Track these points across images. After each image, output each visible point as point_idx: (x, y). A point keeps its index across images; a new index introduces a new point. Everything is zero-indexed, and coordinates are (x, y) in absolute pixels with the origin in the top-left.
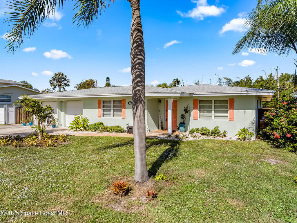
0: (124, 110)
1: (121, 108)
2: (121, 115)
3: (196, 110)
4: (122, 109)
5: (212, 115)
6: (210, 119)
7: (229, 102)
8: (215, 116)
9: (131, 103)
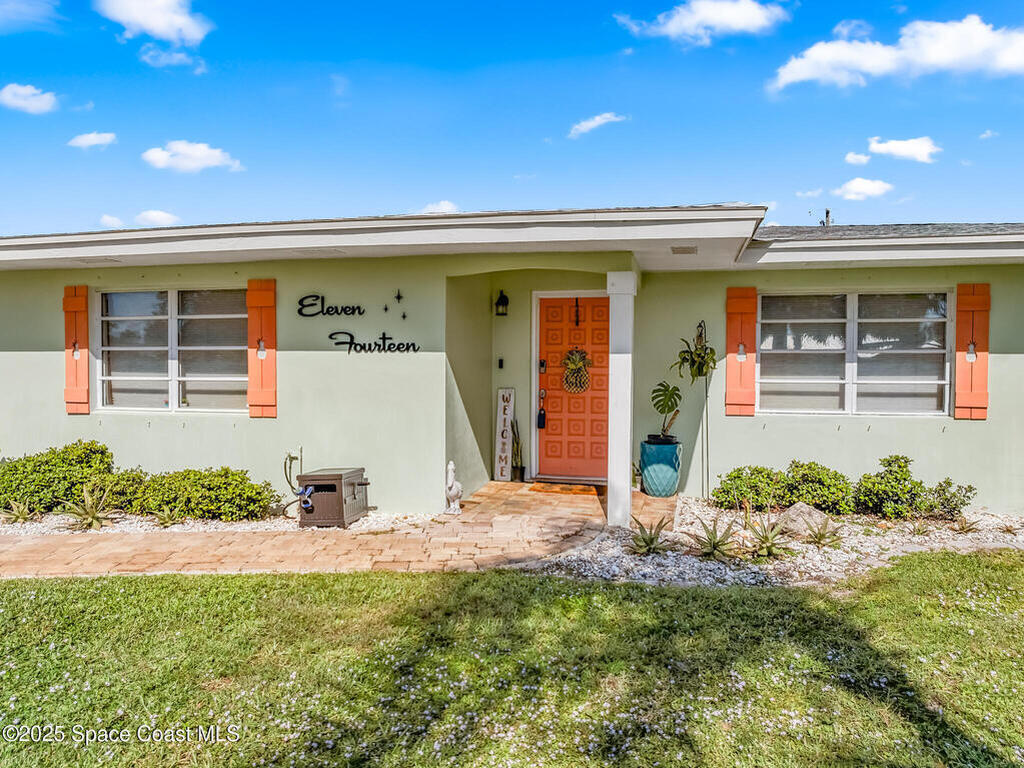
0: (263, 355)
1: (243, 340)
2: (244, 392)
3: (741, 358)
4: (251, 352)
5: (842, 386)
6: (826, 412)
7: (959, 304)
8: (860, 395)
9: (318, 308)
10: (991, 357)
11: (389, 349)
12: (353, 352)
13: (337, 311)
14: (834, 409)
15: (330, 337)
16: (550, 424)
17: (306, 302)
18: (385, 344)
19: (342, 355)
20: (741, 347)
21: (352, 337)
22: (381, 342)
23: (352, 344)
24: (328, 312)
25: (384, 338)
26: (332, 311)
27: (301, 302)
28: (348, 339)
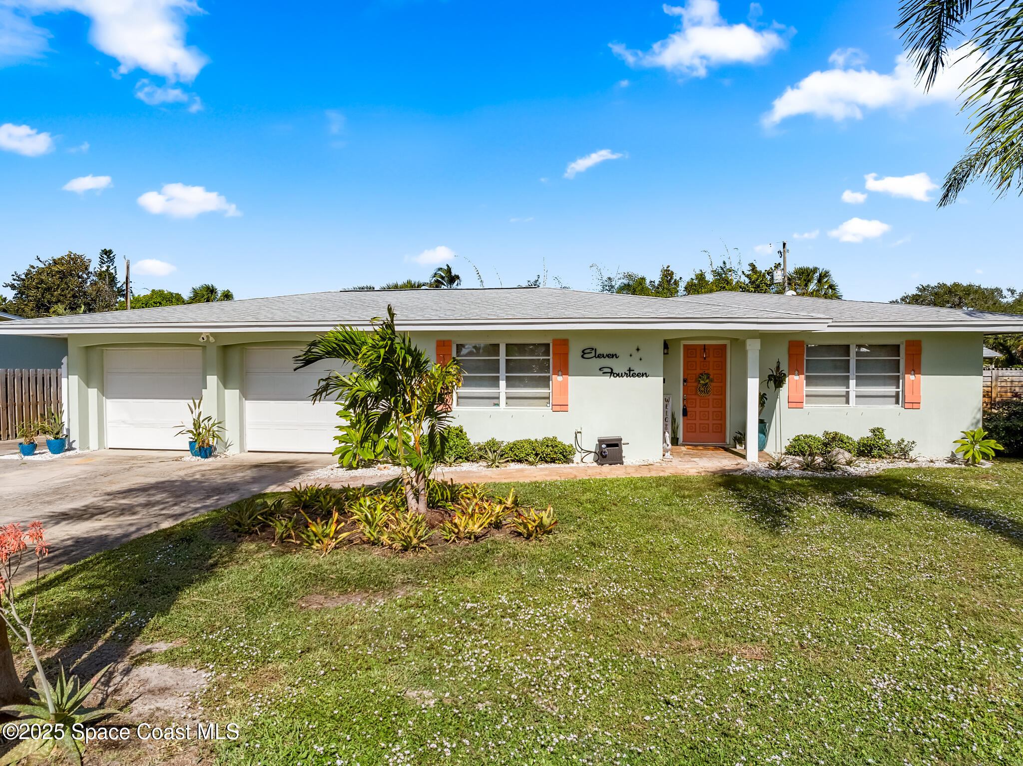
1: (548, 371)
2: (548, 398)
3: (796, 378)
4: (552, 377)
5: (848, 393)
6: (841, 406)
7: (906, 350)
8: (857, 396)
9: (593, 355)
10: (922, 377)
11: (633, 376)
12: (612, 377)
13: (603, 356)
14: (843, 404)
15: (600, 369)
16: (689, 414)
17: (586, 352)
18: (630, 373)
19: (606, 379)
20: (797, 372)
21: (612, 370)
22: (628, 372)
23: (612, 373)
24: (598, 357)
25: (630, 370)
26: (601, 356)
27: (583, 351)
28: (610, 371)
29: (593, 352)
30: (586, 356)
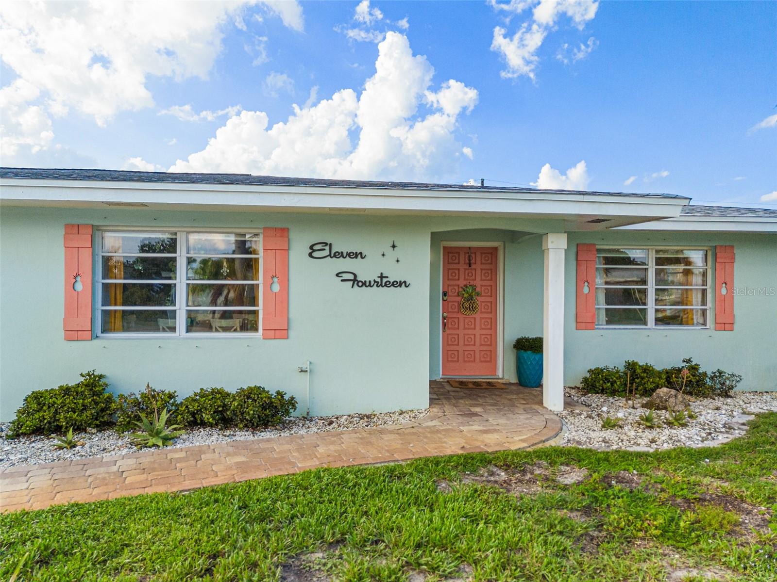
0: (276, 288)
5: (644, 310)
6: (637, 327)
7: (716, 257)
9: (326, 253)
11: (386, 285)
12: (355, 288)
13: (342, 255)
14: (641, 325)
15: (337, 275)
16: (450, 337)
17: (316, 248)
18: (383, 282)
19: (346, 289)
20: (586, 284)
21: (355, 276)
22: (379, 280)
23: (355, 281)
24: (335, 256)
25: (382, 277)
26: (339, 255)
27: (311, 247)
28: (351, 277)
29: (327, 248)
30: (315, 254)
